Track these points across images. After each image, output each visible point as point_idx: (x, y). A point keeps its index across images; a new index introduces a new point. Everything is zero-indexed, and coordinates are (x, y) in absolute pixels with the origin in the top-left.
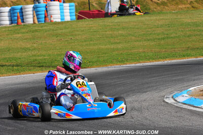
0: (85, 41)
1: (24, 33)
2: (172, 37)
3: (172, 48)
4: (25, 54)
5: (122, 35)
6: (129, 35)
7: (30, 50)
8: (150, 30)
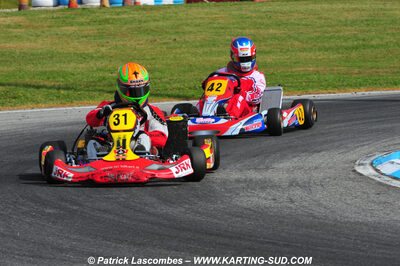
0: (202, 46)
1: (82, 24)
2: (372, 46)
3: (372, 68)
4: (83, 65)
5: (274, 37)
6: (290, 36)
7: (92, 57)
8: (330, 29)
